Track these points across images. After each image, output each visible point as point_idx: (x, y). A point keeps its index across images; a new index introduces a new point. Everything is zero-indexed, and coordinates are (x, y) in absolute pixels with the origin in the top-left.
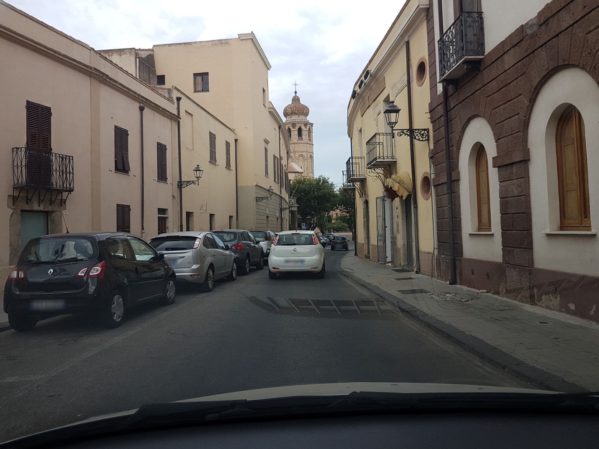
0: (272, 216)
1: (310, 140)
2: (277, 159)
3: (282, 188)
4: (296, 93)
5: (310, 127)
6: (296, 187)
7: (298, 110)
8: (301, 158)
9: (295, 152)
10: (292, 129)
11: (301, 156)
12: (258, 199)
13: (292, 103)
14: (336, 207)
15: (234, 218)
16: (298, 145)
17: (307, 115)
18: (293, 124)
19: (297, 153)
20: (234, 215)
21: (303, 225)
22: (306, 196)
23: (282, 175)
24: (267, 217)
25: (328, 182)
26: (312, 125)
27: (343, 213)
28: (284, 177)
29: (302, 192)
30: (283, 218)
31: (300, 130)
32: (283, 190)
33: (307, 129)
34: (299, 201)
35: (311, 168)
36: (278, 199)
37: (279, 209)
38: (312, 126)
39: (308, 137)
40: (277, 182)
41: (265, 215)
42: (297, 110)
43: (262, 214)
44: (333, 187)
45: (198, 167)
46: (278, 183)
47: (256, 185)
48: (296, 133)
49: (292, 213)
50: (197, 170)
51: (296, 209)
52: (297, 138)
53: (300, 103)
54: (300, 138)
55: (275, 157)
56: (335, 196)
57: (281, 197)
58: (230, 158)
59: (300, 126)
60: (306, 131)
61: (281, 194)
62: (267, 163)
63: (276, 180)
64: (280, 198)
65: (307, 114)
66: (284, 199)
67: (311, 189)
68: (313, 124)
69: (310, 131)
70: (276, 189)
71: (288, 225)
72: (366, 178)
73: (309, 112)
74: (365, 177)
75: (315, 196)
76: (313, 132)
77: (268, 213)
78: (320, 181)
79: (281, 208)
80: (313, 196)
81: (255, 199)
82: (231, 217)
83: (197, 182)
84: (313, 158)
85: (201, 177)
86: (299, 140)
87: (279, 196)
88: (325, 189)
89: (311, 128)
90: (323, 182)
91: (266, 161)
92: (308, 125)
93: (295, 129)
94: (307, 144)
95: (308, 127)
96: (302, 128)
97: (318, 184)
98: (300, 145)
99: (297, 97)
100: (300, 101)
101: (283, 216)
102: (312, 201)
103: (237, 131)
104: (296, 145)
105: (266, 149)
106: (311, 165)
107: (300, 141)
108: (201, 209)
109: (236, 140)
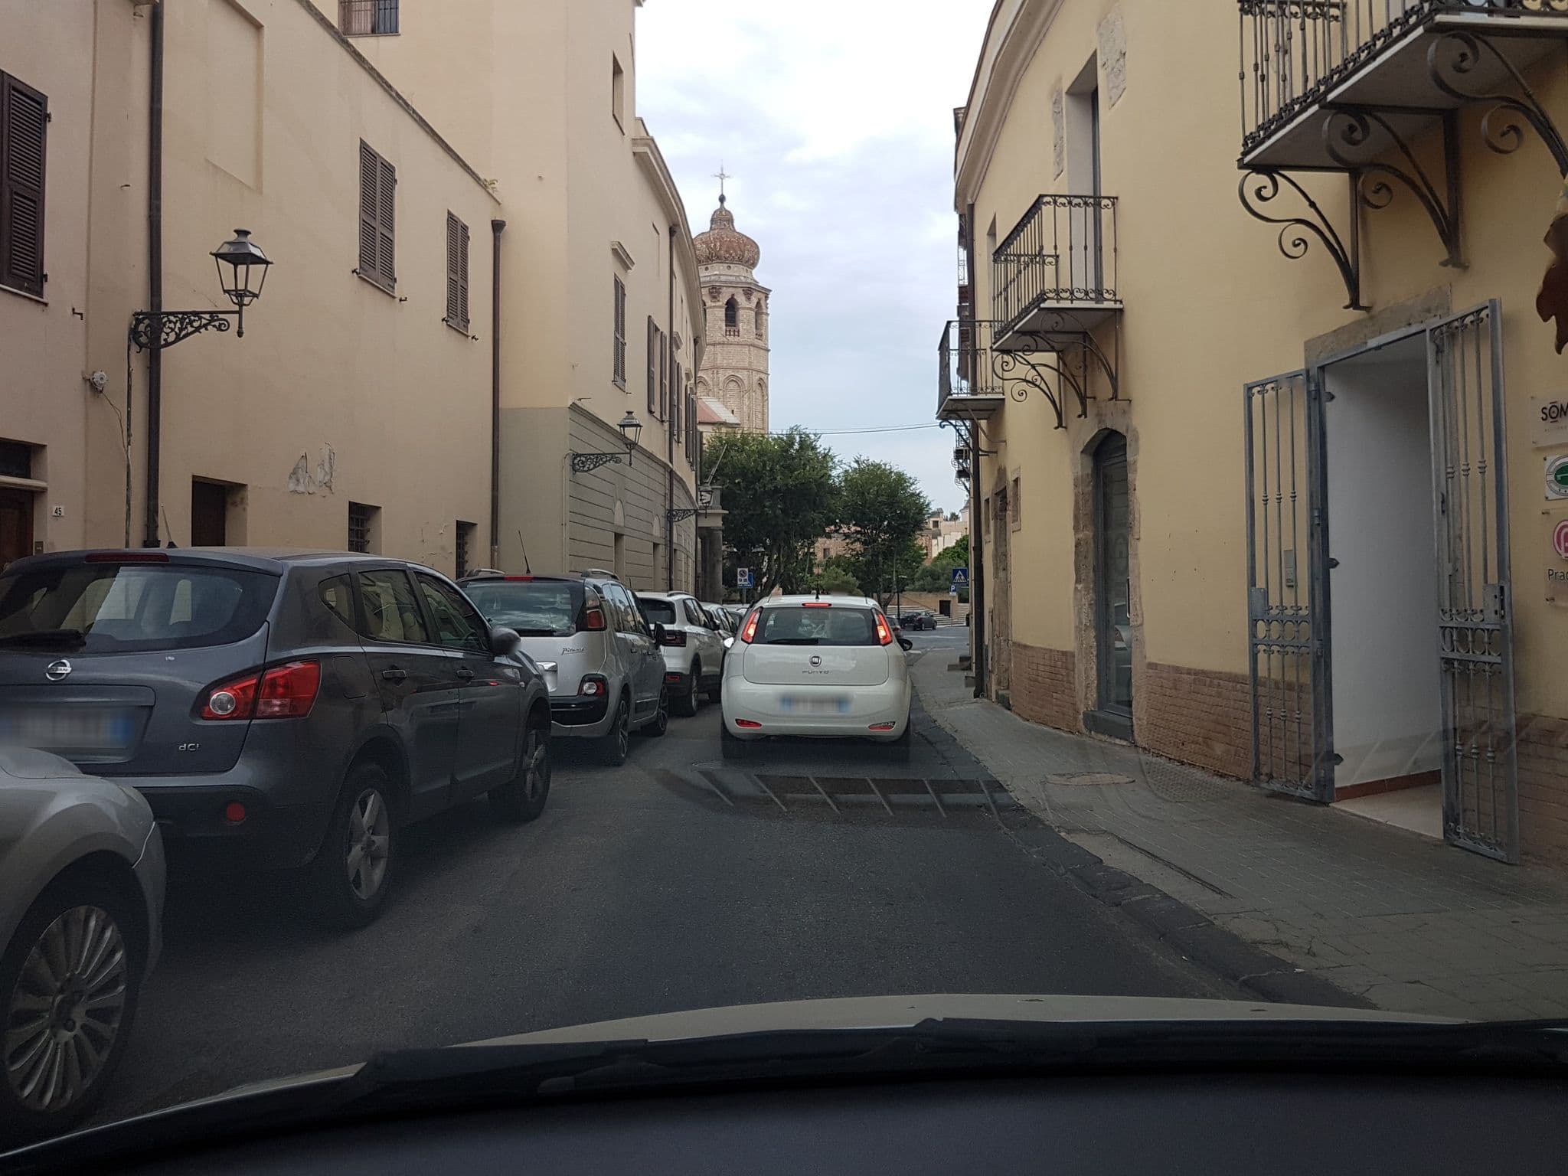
0: (636, 534)
1: (759, 336)
2: (659, 336)
3: (674, 444)
4: (722, 199)
5: (759, 300)
6: (717, 458)
7: (728, 247)
8: (732, 385)
9: (715, 368)
10: (709, 303)
11: (734, 379)
12: (579, 463)
13: (711, 227)
14: (833, 527)
15: (482, 535)
16: (726, 349)
17: (754, 265)
18: (714, 287)
19: (721, 371)
20: (481, 518)
21: (743, 574)
22: (747, 489)
23: (675, 397)
24: (618, 537)
25: (814, 448)
26: (766, 292)
27: (852, 543)
28: (683, 407)
29: (737, 476)
30: (674, 547)
31: (731, 307)
32: (679, 451)
33: (753, 305)
34: (726, 500)
35: (760, 415)
36: (659, 477)
37: (662, 512)
38: (767, 297)
39: (754, 326)
40: (657, 414)
41: (609, 526)
42: (724, 249)
43: (597, 524)
44: (830, 464)
45: (243, 239)
46: (662, 421)
47: (574, 408)
48: (722, 313)
49: (705, 535)
50: (239, 256)
51: (718, 523)
52: (724, 327)
53: (735, 231)
54: (732, 329)
55: (652, 327)
56: (834, 491)
57: (671, 472)
58: (465, 290)
59: (733, 295)
60: (750, 309)
61: (671, 462)
62: (623, 336)
63: (656, 408)
64: (667, 476)
65: (752, 263)
66: (681, 481)
67: (764, 465)
68: (770, 291)
69: (759, 311)
70: (652, 437)
71: (691, 572)
72: (1121, 310)
73: (758, 257)
74: (1118, 306)
75: (776, 487)
76: (767, 314)
77: (619, 519)
78: (793, 444)
79: (671, 510)
80: (770, 487)
81: (568, 461)
82: (464, 529)
83: (233, 319)
84: (767, 387)
85: (256, 296)
86: (728, 333)
87: (665, 466)
88: (808, 468)
89: (762, 302)
90: (801, 448)
91: (617, 329)
92: (755, 293)
93: (718, 304)
94: (752, 348)
95: (754, 300)
96: (739, 300)
97: (787, 451)
98: (731, 349)
99: (726, 211)
100: (735, 224)
101: (675, 540)
102: (768, 504)
103: (501, 191)
104: (719, 348)
105: (619, 288)
106: (760, 408)
107: (731, 339)
108: (294, 472)
109: (497, 226)
